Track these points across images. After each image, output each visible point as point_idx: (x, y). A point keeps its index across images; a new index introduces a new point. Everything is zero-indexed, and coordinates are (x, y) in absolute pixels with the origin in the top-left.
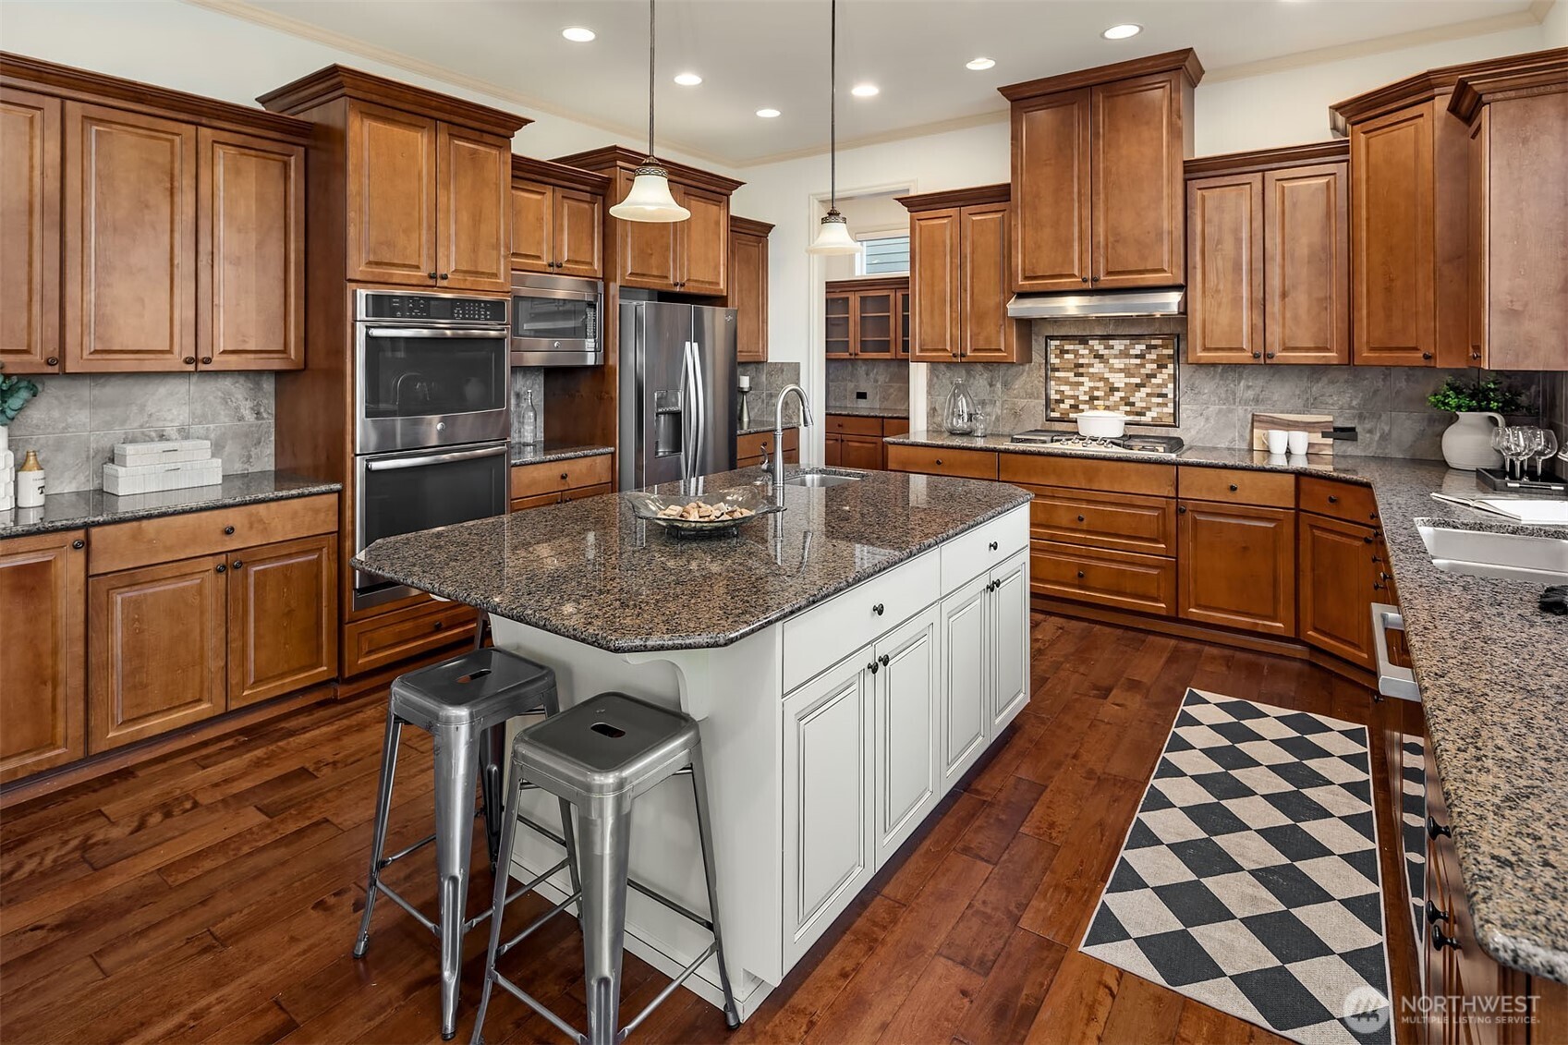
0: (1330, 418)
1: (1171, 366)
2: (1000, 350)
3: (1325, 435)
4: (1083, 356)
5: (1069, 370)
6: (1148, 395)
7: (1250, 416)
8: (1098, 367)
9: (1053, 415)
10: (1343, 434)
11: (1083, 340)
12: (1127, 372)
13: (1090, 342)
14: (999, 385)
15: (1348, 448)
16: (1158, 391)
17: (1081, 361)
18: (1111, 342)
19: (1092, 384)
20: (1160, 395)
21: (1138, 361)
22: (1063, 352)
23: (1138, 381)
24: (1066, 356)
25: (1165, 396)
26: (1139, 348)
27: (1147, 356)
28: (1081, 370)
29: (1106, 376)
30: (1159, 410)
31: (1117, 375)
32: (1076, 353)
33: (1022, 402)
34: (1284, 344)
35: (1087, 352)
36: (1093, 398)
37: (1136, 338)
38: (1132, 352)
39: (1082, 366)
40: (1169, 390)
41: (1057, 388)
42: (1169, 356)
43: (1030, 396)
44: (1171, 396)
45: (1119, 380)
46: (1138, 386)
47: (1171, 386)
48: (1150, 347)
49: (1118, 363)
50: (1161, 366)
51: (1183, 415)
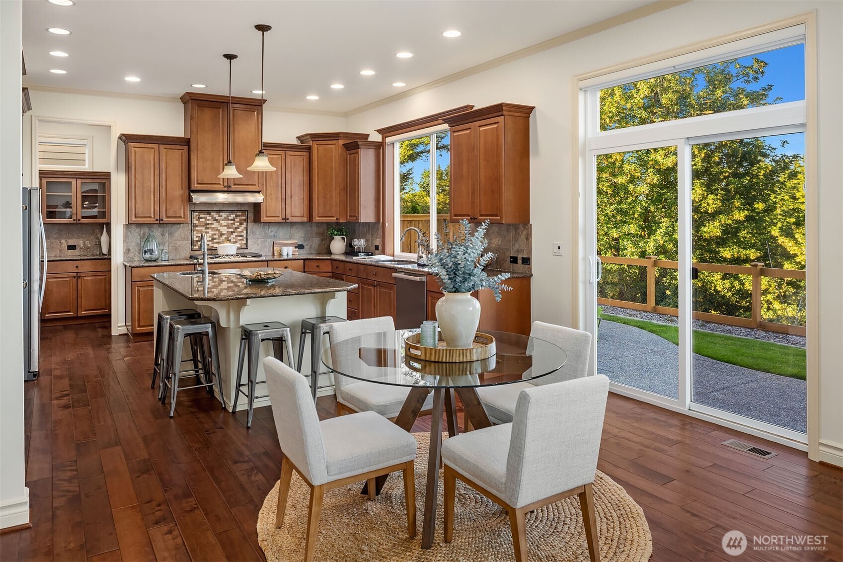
0: (296, 242)
1: (245, 224)
2: (181, 217)
3: (296, 247)
4: (209, 220)
5: (203, 226)
6: (236, 236)
7: (272, 242)
8: (215, 225)
9: (195, 248)
10: (300, 247)
11: (209, 212)
12: (228, 226)
13: (212, 214)
14: (167, 235)
15: (301, 251)
16: (240, 234)
17: (208, 222)
18: (221, 214)
19: (213, 232)
20: (240, 236)
21: (232, 222)
22: (200, 218)
23: (232, 230)
24: (201, 220)
25: (242, 236)
26: (233, 216)
27: (236, 220)
28: (208, 226)
29: (219, 228)
30: (240, 242)
31: (223, 228)
32: (205, 218)
33: (179, 243)
34: (291, 214)
35: (210, 218)
36: (213, 239)
37: (232, 212)
38: (230, 218)
39: (208, 224)
40: (244, 234)
41: (197, 235)
42: (244, 220)
43: (184, 239)
44: (245, 236)
45: (224, 230)
46: (232, 233)
47: (245, 232)
48: (237, 216)
49: (224, 223)
50: (241, 224)
51: (249, 244)
